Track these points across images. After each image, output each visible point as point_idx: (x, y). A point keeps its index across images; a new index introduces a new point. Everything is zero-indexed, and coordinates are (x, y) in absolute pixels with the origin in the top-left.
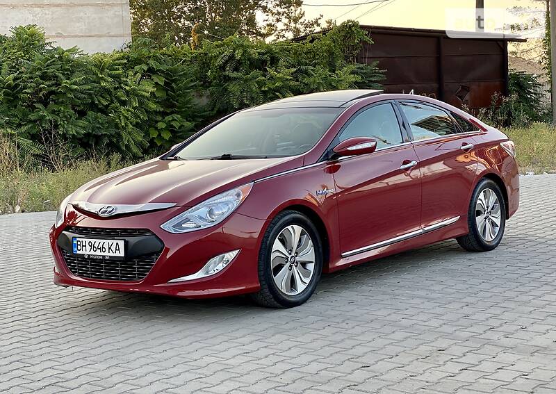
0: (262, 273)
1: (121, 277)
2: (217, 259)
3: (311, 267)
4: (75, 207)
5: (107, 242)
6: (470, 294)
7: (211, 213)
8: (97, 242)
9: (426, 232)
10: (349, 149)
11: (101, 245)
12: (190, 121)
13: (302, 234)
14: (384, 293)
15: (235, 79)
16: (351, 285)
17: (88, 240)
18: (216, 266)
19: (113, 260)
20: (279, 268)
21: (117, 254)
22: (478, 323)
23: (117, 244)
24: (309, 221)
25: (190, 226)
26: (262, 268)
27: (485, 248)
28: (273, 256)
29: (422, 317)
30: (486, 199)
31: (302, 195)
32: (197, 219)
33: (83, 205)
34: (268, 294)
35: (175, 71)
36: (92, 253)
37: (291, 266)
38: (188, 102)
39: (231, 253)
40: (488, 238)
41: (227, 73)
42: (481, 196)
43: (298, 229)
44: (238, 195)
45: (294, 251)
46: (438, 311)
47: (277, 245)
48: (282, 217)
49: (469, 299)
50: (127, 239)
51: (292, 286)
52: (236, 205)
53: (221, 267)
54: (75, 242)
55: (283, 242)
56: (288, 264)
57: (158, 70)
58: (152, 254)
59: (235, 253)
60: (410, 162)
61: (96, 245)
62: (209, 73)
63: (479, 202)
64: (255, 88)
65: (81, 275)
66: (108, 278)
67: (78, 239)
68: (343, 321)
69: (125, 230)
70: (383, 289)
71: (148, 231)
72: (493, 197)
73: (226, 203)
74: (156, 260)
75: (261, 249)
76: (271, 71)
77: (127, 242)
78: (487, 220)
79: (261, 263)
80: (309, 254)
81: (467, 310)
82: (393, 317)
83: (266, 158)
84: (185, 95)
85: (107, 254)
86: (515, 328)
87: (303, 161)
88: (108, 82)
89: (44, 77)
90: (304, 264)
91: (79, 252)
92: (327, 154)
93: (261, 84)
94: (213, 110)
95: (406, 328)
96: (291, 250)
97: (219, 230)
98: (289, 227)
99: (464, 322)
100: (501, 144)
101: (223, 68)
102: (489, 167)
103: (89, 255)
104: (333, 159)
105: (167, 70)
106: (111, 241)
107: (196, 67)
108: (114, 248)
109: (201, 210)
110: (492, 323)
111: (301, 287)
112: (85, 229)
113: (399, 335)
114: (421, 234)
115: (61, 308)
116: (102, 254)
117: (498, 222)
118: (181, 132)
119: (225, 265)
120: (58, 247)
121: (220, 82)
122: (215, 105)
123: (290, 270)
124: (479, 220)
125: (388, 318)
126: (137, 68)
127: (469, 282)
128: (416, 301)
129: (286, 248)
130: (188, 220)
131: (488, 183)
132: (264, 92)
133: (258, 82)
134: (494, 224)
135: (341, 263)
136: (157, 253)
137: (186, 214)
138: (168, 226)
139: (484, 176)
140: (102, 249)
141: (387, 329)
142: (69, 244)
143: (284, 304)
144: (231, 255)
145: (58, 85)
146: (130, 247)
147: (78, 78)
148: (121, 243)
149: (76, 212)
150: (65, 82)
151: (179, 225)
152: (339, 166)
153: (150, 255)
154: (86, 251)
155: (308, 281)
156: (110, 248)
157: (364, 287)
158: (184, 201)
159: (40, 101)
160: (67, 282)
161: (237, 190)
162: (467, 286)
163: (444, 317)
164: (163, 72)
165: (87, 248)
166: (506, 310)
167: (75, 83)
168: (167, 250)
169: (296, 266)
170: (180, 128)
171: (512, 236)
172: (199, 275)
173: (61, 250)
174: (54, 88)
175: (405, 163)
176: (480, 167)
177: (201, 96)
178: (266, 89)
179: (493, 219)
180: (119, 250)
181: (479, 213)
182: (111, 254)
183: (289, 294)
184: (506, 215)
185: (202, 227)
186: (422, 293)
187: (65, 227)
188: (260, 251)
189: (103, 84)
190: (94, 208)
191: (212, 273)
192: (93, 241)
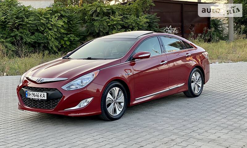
0: (102, 107)
1: (45, 107)
2: (84, 101)
3: (123, 104)
4: (27, 78)
5: (40, 93)
6: (186, 116)
7: (82, 82)
8: (36, 93)
9: (170, 90)
10: (139, 56)
11: (37, 95)
12: (78, 37)
13: (119, 91)
14: (152, 115)
15: (97, 20)
16: (139, 111)
17: (32, 92)
18: (84, 104)
19: (42, 101)
20: (109, 105)
21: (44, 98)
22: (189, 128)
23: (44, 94)
24: (122, 86)
25: (73, 88)
26: (102, 105)
27: (195, 96)
28: (107, 100)
29: (167, 126)
30: (196, 76)
31: (119, 75)
32: (76, 85)
33: (30, 78)
34: (105, 115)
35: (72, 16)
36: (34, 97)
37: (114, 104)
38: (77, 29)
39: (90, 99)
40: (196, 92)
41: (93, 18)
42: (194, 75)
43: (117, 89)
44: (93, 75)
45: (116, 98)
46: (174, 123)
47: (109, 95)
48: (111, 84)
49: (186, 118)
50: (48, 92)
51: (114, 112)
52: (92, 79)
53: (86, 104)
54: (27, 93)
55: (111, 94)
56: (113, 103)
57: (65, 16)
58: (58, 98)
59: (92, 98)
60: (164, 61)
61: (35, 94)
62: (86, 17)
63: (192, 77)
64: (105, 24)
65: (29, 106)
66: (40, 108)
67: (28, 92)
68: (135, 127)
69: (47, 89)
70: (152, 113)
71: (56, 89)
72: (199, 75)
73: (88, 78)
74: (59, 101)
75: (102, 97)
76: (112, 17)
77: (48, 93)
78: (196, 85)
79: (102, 103)
80: (122, 99)
81: (185, 123)
82: (155, 126)
83: (105, 59)
84: (76, 26)
85: (39, 98)
86: (203, 131)
87: (120, 61)
88: (44, 20)
89: (17, 18)
90: (120, 103)
91: (28, 97)
92: (130, 58)
93: (108, 22)
94: (87, 33)
95: (159, 130)
96: (114, 97)
97: (85, 89)
98: (114, 88)
99: (183, 128)
100: (203, 53)
101: (92, 15)
102: (198, 63)
103: (32, 98)
104: (132, 60)
105: (69, 16)
106: (41, 93)
107: (80, 15)
108: (43, 96)
109: (78, 81)
110: (195, 129)
111: (118, 112)
112: (31, 87)
113: (156, 133)
114: (168, 90)
115: (21, 119)
116: (38, 98)
117: (200, 85)
118: (74, 42)
119: (87, 104)
120: (20, 94)
121: (91, 21)
122: (88, 31)
123: (114, 105)
124: (193, 84)
125: (152, 126)
126: (56, 15)
127: (187, 111)
128: (165, 118)
129: (112, 97)
130: (72, 85)
131: (196, 70)
132: (109, 26)
133: (106, 22)
134: (199, 86)
135: (135, 102)
136: (60, 98)
137: (72, 83)
138: (64, 87)
139: (195, 67)
140: (38, 96)
141: (152, 131)
142: (24, 93)
143: (111, 119)
144: (90, 100)
145: (23, 21)
146: (49, 95)
147: (32, 18)
148: (45, 94)
149: (27, 80)
150: (26, 20)
151: (69, 87)
152: (135, 63)
153: (57, 99)
154: (31, 97)
155: (121, 110)
156: (41, 96)
157: (145, 112)
158: (71, 77)
159: (15, 28)
160: (24, 109)
161: (93, 73)
162: (186, 112)
163: (175, 126)
164: (67, 16)
165: (31, 95)
166: (201, 123)
167: (30, 20)
168: (64, 97)
169: (116, 104)
170: (74, 40)
171: (206, 91)
172: (77, 107)
173: (21, 96)
174: (21, 23)
175: (162, 62)
176: (193, 63)
177: (82, 27)
178: (110, 24)
179: (199, 84)
180: (44, 96)
181: (193, 82)
182: (41, 98)
183: (113, 115)
184: (204, 83)
185: (78, 88)
186: (168, 115)
187: (23, 86)
188: (102, 98)
189: (42, 21)
190: (35, 79)
191: (82, 106)
192: (34, 93)
